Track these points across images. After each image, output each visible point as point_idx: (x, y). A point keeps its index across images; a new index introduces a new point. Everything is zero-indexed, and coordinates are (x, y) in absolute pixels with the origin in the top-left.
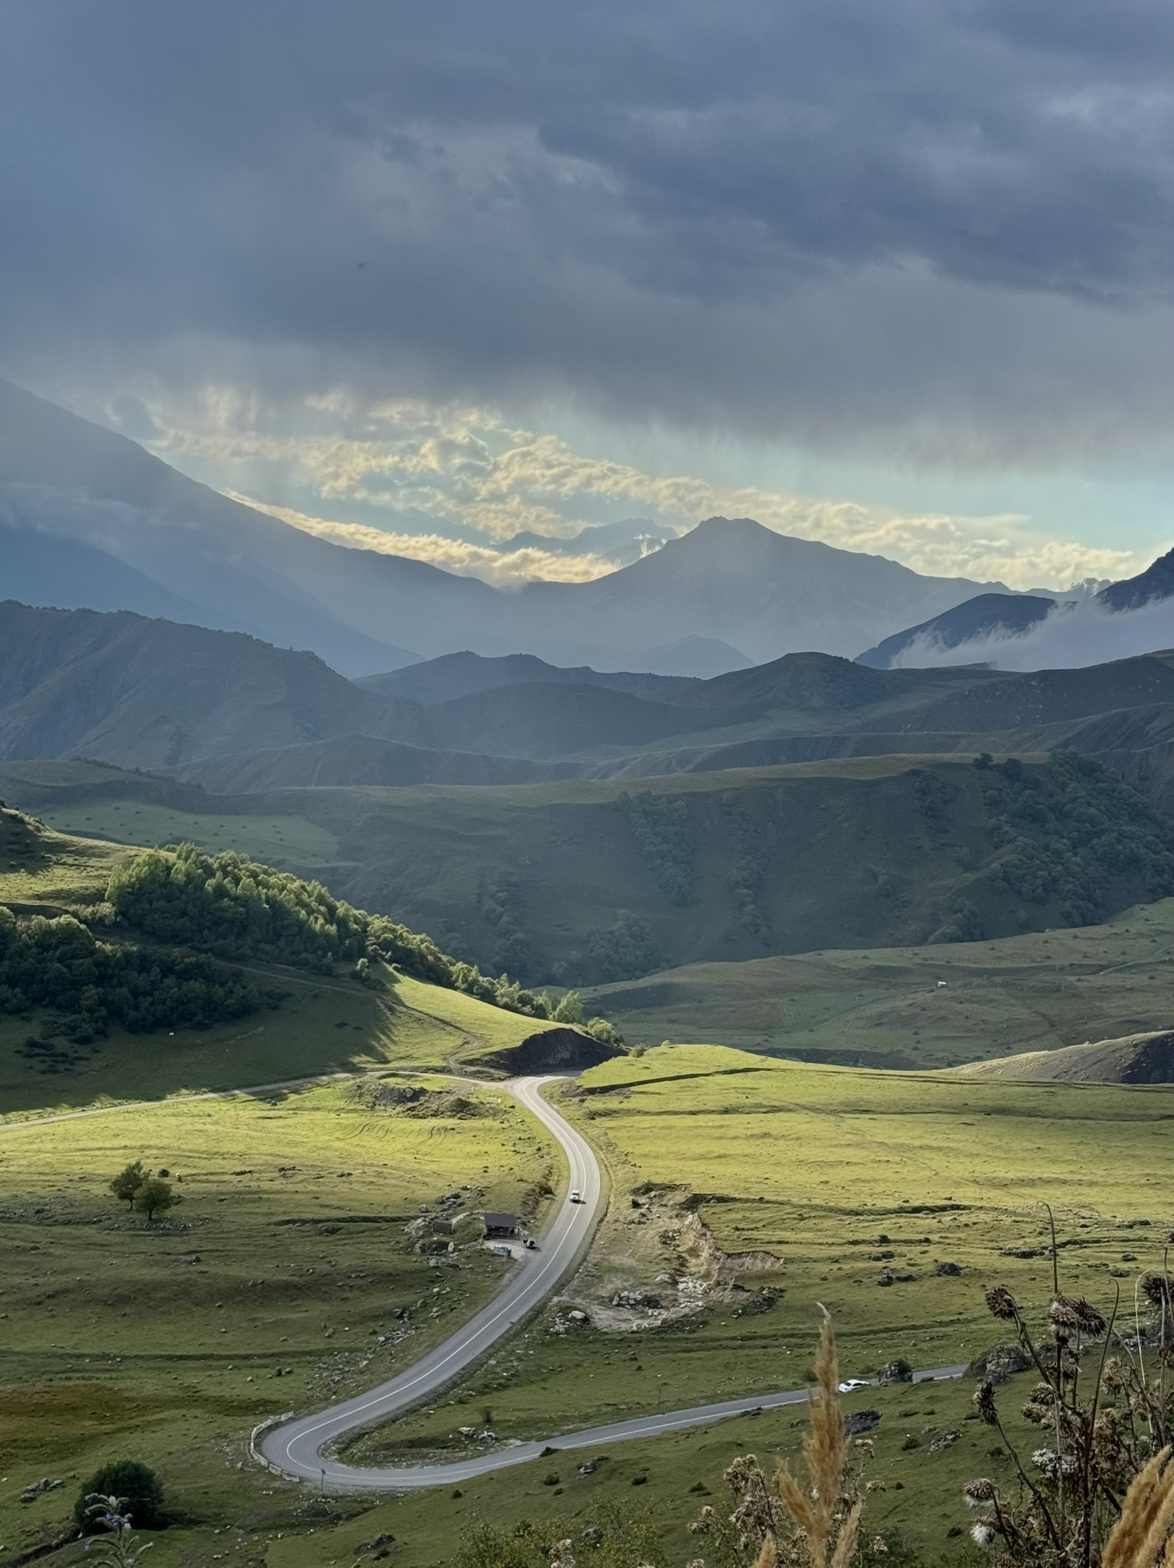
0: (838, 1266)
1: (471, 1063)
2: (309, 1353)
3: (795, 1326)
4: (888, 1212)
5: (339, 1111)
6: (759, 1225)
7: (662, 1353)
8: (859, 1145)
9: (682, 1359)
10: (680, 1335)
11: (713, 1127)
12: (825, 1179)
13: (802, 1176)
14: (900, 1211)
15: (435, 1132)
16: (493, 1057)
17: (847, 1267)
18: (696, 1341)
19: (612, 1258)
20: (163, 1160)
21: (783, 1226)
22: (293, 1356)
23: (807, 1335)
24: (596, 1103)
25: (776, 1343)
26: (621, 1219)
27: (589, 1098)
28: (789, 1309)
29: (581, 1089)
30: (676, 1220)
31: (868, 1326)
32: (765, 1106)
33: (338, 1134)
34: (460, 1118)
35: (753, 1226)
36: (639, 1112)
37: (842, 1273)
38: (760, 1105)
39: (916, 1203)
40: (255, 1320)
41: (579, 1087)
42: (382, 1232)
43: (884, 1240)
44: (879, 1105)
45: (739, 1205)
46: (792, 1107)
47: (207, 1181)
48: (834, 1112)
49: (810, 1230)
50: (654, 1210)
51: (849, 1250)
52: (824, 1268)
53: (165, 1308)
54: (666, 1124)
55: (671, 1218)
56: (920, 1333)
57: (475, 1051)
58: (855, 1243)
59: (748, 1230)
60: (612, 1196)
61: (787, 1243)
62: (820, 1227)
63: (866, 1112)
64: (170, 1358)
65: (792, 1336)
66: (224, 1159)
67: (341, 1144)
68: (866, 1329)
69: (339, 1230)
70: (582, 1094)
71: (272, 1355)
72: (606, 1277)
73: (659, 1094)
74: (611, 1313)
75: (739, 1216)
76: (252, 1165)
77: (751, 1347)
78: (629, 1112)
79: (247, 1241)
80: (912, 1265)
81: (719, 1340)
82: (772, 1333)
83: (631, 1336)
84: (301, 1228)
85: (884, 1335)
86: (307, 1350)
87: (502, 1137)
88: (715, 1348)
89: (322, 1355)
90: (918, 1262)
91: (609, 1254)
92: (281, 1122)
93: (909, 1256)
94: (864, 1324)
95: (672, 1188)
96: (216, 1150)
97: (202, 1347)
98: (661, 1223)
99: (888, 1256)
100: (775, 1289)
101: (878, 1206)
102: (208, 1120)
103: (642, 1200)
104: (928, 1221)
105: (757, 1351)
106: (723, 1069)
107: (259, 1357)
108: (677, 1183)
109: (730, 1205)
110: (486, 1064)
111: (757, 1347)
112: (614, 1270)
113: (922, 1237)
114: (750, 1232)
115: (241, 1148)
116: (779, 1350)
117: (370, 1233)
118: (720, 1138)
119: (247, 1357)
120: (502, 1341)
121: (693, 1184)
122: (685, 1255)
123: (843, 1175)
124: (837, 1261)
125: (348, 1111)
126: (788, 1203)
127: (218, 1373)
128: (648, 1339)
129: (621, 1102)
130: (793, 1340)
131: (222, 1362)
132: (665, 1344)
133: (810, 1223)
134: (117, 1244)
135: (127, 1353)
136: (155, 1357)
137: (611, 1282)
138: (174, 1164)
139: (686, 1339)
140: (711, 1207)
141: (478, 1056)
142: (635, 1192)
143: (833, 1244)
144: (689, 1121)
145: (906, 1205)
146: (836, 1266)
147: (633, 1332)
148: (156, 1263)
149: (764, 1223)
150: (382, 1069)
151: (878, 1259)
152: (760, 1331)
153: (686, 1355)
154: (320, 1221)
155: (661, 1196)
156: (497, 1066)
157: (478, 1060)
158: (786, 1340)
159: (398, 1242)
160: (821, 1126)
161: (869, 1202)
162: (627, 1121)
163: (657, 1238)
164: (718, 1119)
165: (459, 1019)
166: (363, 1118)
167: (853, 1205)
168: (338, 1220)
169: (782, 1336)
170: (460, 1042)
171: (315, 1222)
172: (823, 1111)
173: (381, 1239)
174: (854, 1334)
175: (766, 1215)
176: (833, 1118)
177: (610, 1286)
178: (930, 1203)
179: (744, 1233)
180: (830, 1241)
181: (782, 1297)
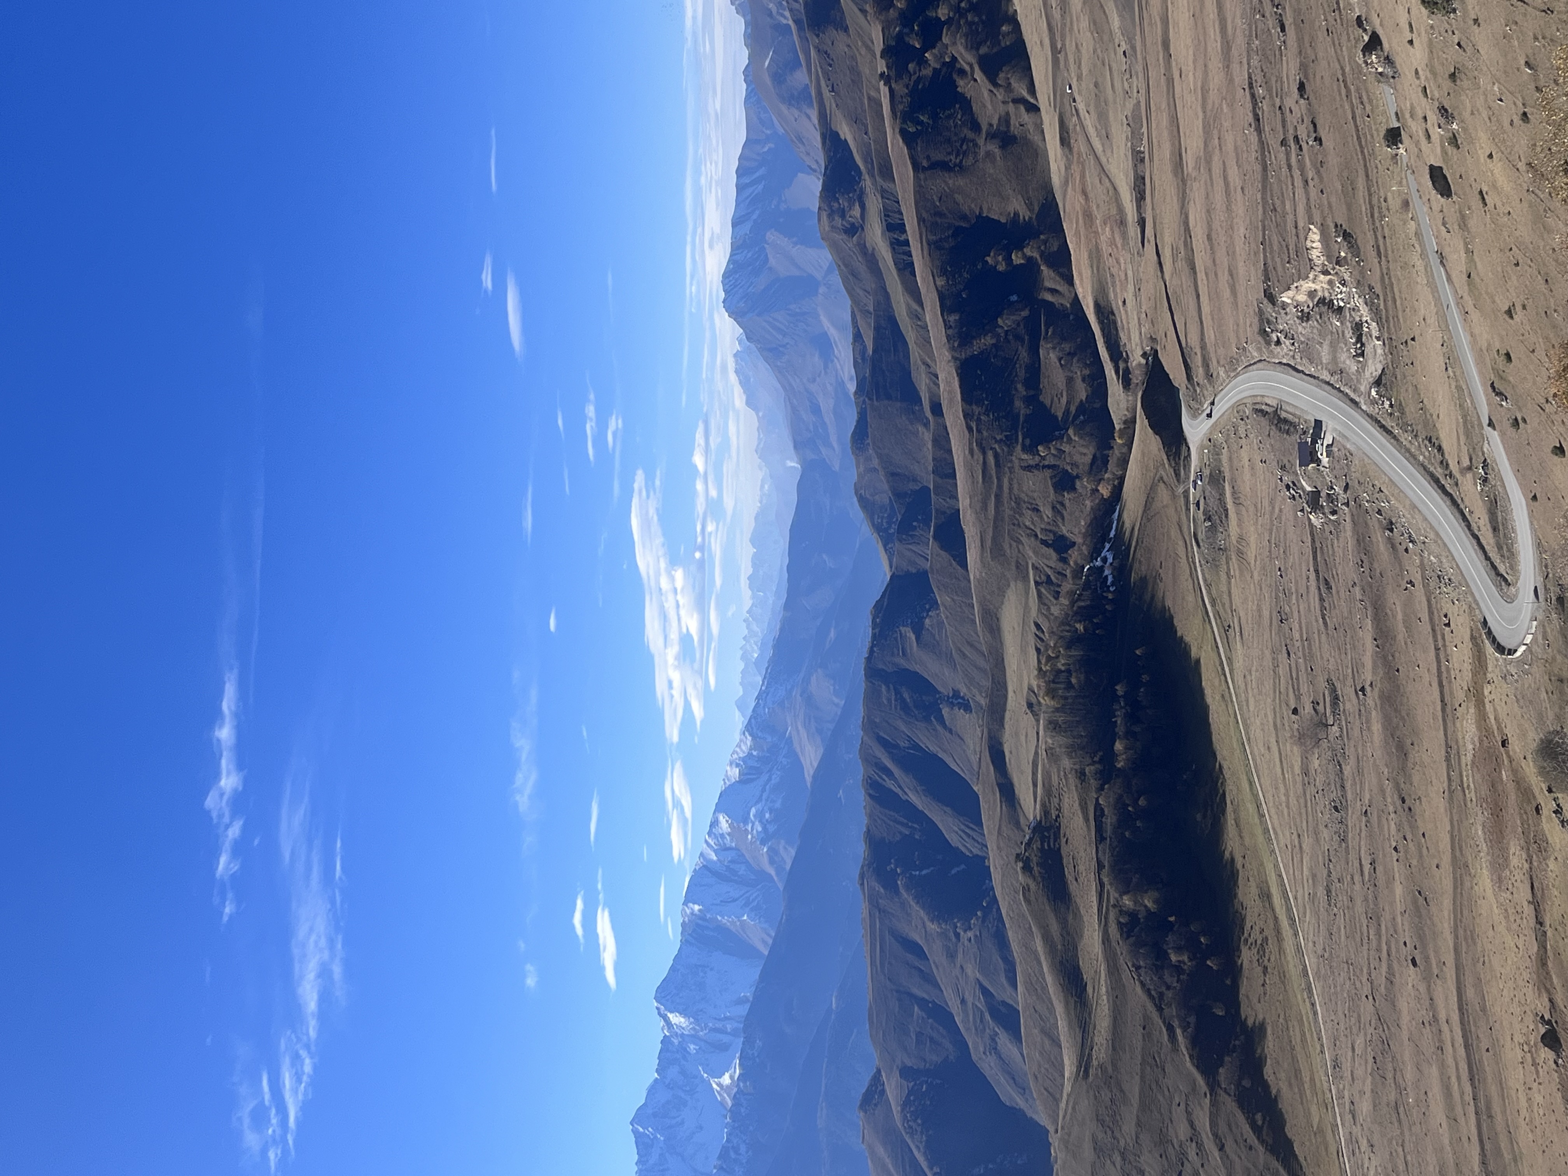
0: (1310, 182)
1: (1177, 475)
2: (1429, 601)
3: (1364, 213)
4: (1261, 142)
5: (1229, 577)
6: (1283, 243)
7: (1398, 320)
8: (1209, 162)
9: (1402, 304)
10: (1382, 307)
11: (1208, 279)
12: (1239, 189)
13: (1239, 209)
14: (1259, 130)
15: (1237, 502)
16: (1172, 458)
17: (1310, 174)
18: (1385, 295)
19: (1324, 361)
20: (1285, 713)
21: (1282, 224)
22: (1433, 613)
23: (1370, 203)
24: (1199, 374)
25: (1380, 229)
26: (1291, 353)
27: (1196, 380)
28: (1350, 219)
29: (1189, 386)
30: (1288, 310)
31: (1357, 155)
32: (1186, 238)
33: (1249, 578)
34: (1224, 481)
35: (1285, 249)
36: (1202, 340)
37: (1316, 177)
38: (1185, 242)
39: (1250, 118)
40: (1406, 643)
41: (1187, 388)
42: (1324, 546)
43: (1283, 143)
44: (1173, 145)
45: (1269, 261)
46: (1183, 216)
47: (1298, 679)
48: (1184, 181)
49: (1283, 203)
50: (1281, 327)
51: (1297, 173)
52: (1313, 193)
53: (1404, 713)
54: (1209, 317)
55: (1286, 313)
56: (1358, 112)
57: (1167, 471)
58: (1290, 167)
59: (1289, 253)
60: (1273, 360)
61: (1296, 222)
62: (1280, 195)
63: (1180, 155)
64: (1443, 710)
65: (1372, 216)
66: (1278, 666)
67: (1256, 574)
68: (1360, 156)
69: (1326, 580)
70: (1193, 385)
71: (1434, 630)
72: (1341, 365)
73: (1185, 324)
74: (1370, 362)
75: (1278, 260)
76: (1281, 645)
77: (1386, 250)
78: (1203, 347)
79: (1343, 651)
80: (1303, 121)
81: (1383, 274)
82: (1372, 232)
83: (1387, 346)
84: (1328, 609)
85: (1363, 141)
86: (1426, 603)
87: (1235, 447)
88: (1390, 278)
89: (1429, 591)
90: (1299, 115)
91: (1321, 363)
92: (1243, 621)
93: (1296, 124)
94: (1356, 158)
95: (1261, 312)
96: (1272, 672)
97: (1433, 684)
98: (1292, 322)
99: (1296, 139)
100: (1336, 232)
101: (1256, 148)
102: (1248, 677)
103: (1274, 337)
104: (1265, 108)
105: (1388, 244)
106: (1159, 273)
107: (1436, 641)
108: (1257, 310)
109: (1271, 268)
110: (1178, 464)
111: (1385, 244)
112: (1334, 360)
113: (1278, 112)
114: (1291, 251)
115: (1267, 653)
116: (1385, 226)
117: (1326, 555)
118: (1216, 274)
119: (1437, 649)
120: (1403, 450)
121: (1256, 297)
122: (1316, 300)
123: (1234, 173)
124: (1307, 181)
125: (1229, 569)
126: (1263, 221)
127: (1452, 672)
128: (1389, 333)
129: (1196, 354)
130: (1376, 215)
131: (1443, 669)
132: (1391, 318)
133: (1278, 203)
134: (1356, 750)
135: (1443, 742)
136: (1444, 720)
137: (1344, 362)
138: (1287, 705)
139: (1385, 301)
140: (1273, 284)
141: (1172, 471)
142: (1268, 343)
143: (1293, 185)
144: (1204, 299)
145: (1253, 126)
146: (1311, 183)
147: (1384, 344)
148: (1368, 721)
149: (1281, 240)
150: (1192, 545)
151: (1301, 148)
152: (1372, 243)
153: (1398, 302)
154: (1320, 594)
155: (1269, 322)
156: (1178, 454)
157: (1175, 470)
158: (1377, 221)
159: (1331, 532)
160: (1197, 193)
161: (1254, 155)
162: (1211, 348)
163: (1304, 324)
164: (1201, 276)
165: (1144, 487)
166: (1233, 557)
167: (1258, 168)
168: (1318, 579)
169: (1373, 224)
170: (1162, 485)
171: (1322, 599)
172: (1184, 192)
173: (1330, 547)
174: (1365, 166)
175: (1275, 239)
176: (1189, 183)
177: (1348, 362)
178: (1249, 106)
179: (1292, 256)
180: (1291, 187)
181: (1341, 226)
